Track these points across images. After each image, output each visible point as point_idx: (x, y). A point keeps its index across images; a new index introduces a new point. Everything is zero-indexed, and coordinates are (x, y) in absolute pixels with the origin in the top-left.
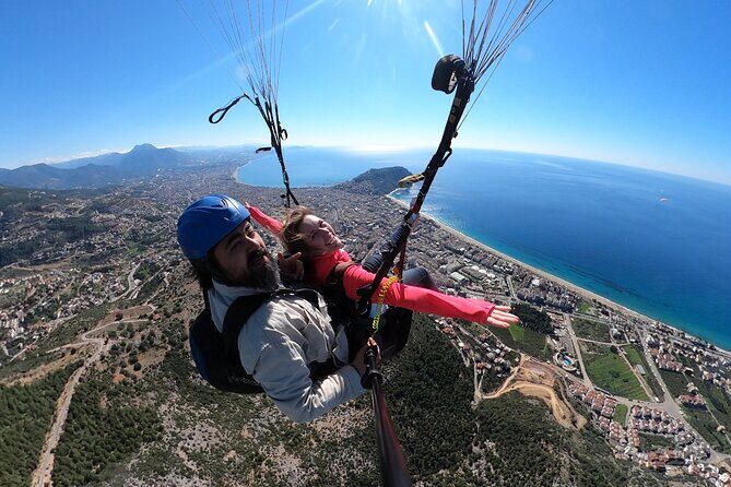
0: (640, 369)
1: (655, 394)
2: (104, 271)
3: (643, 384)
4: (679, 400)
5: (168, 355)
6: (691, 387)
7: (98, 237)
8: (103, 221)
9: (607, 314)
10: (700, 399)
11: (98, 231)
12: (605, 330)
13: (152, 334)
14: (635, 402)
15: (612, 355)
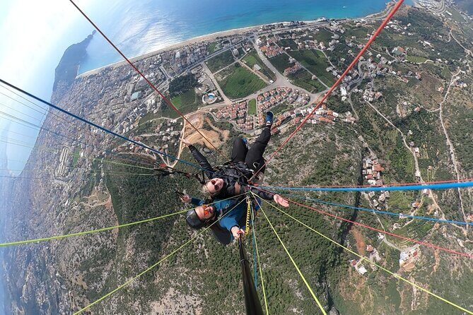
0: (257, 67)
1: (270, 78)
2: (58, 303)
3: (262, 77)
4: (286, 73)
5: (87, 298)
6: (291, 60)
7: (38, 299)
8: (28, 294)
9: (227, 42)
10: (298, 65)
11: (34, 298)
12: (229, 54)
13: (78, 301)
14: (259, 93)
15: (237, 70)
